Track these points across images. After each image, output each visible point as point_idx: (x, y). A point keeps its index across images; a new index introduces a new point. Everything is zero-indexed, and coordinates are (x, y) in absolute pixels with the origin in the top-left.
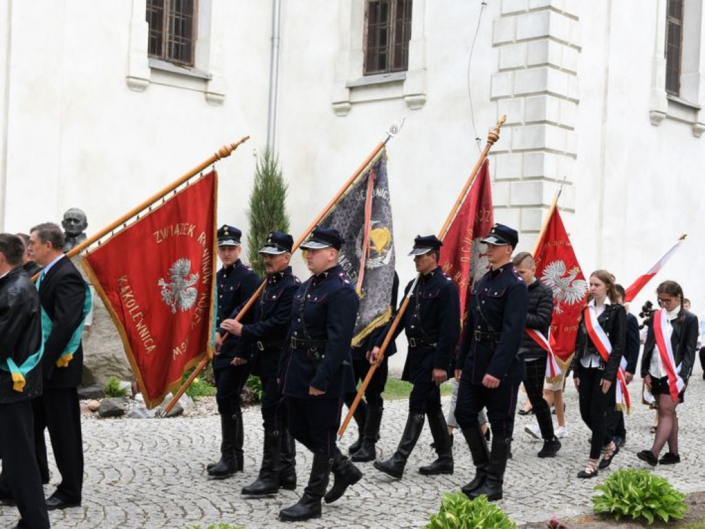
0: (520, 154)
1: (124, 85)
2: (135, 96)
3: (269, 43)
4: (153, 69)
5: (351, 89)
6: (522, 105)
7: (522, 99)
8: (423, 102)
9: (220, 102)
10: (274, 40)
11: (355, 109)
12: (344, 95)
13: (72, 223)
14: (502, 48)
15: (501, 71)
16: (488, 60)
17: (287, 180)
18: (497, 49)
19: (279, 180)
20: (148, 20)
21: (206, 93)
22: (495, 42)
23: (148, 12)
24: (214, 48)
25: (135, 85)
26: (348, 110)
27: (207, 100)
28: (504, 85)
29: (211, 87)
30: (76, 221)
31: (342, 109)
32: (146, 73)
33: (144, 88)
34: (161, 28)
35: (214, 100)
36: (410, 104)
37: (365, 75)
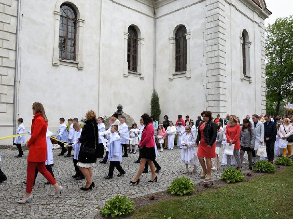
0: (214, 89)
1: (123, 76)
2: (125, 79)
3: (153, 66)
4: (129, 73)
5: (173, 75)
6: (214, 77)
7: (214, 76)
8: (190, 78)
9: (143, 79)
10: (154, 65)
11: (174, 80)
12: (172, 77)
13: (120, 108)
14: (209, 65)
15: (208, 70)
16: (205, 68)
17: (159, 96)
18: (207, 65)
19: (157, 96)
20: (128, 62)
21: (140, 77)
22: (207, 64)
23: (127, 60)
24: (142, 68)
25: (125, 76)
26: (172, 80)
27: (141, 79)
28: (209, 73)
29: (141, 76)
30: (120, 107)
31: (171, 80)
32: (128, 74)
33: (127, 77)
34: (130, 64)
35: (142, 79)
36: (187, 78)
37: (176, 72)
